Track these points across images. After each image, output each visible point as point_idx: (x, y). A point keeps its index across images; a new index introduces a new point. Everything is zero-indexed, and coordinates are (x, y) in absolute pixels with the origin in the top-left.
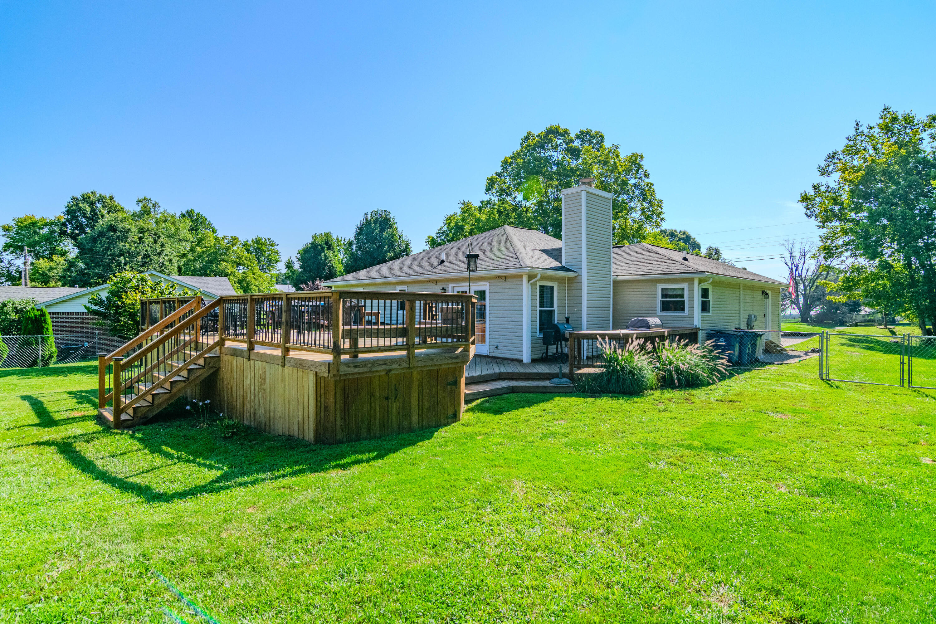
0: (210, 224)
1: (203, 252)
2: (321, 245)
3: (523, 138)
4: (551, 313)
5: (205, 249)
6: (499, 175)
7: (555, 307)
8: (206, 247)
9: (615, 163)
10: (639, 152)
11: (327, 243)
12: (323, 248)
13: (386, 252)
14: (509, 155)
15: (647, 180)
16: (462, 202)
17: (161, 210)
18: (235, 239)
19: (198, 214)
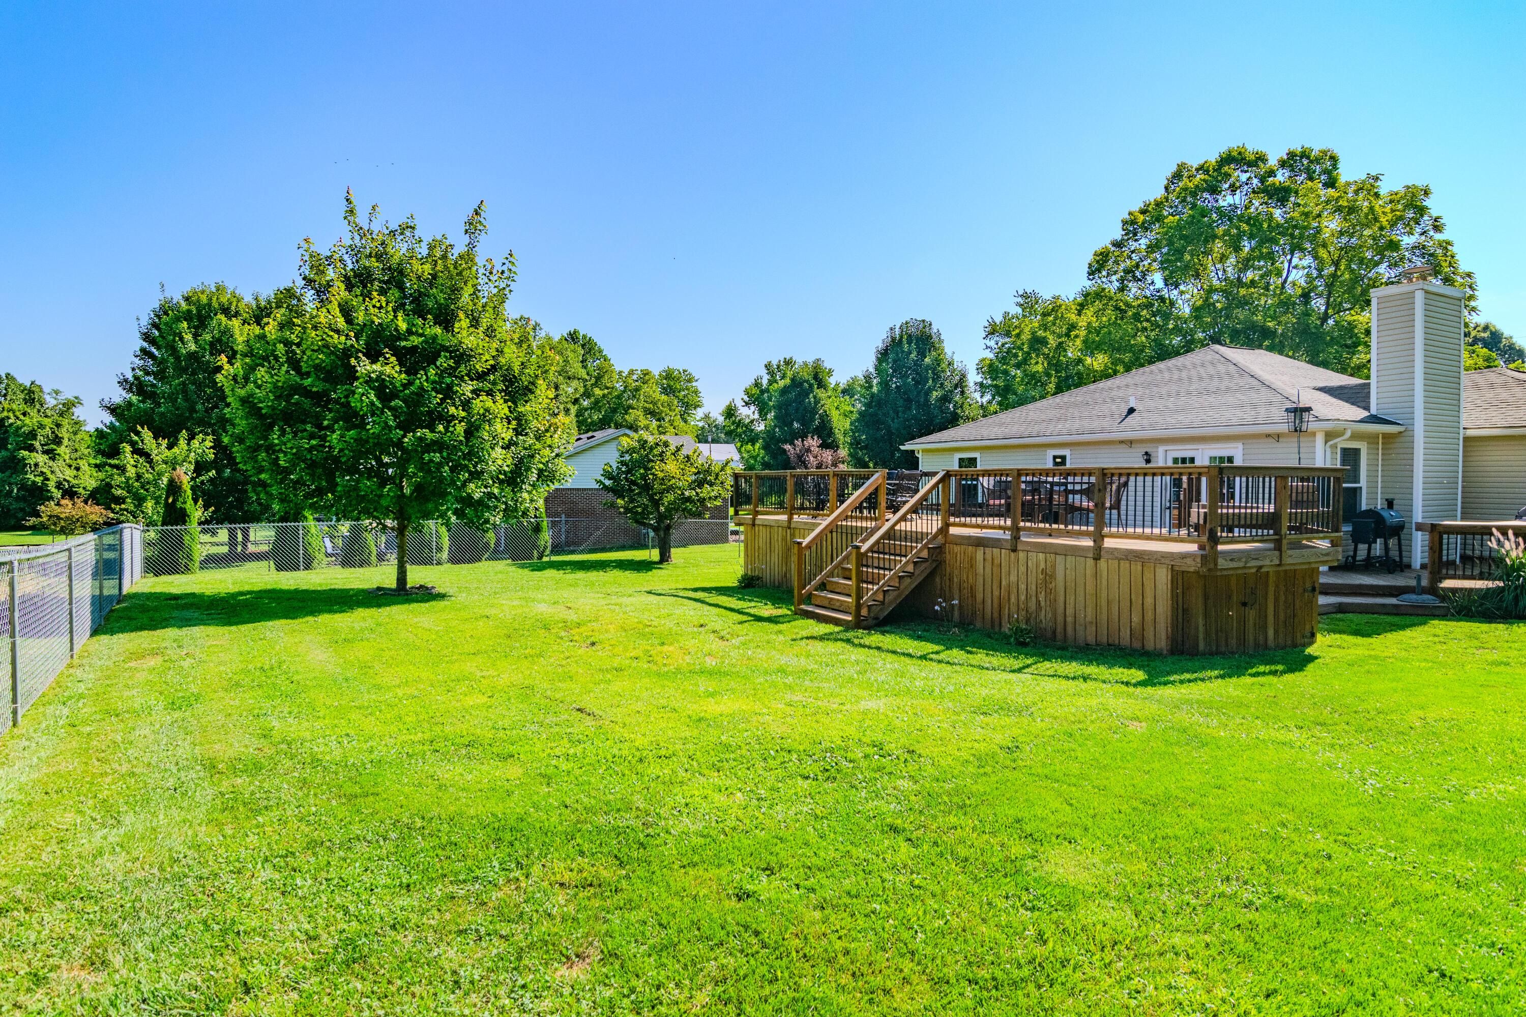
0: (600, 351)
1: (604, 396)
2: (807, 381)
3: (1169, 175)
4: (1356, 492)
5: (606, 391)
6: (1118, 244)
7: (1363, 483)
8: (607, 388)
9: (1372, 209)
10: (1420, 183)
11: (816, 377)
12: (811, 386)
13: (930, 391)
14: (1137, 206)
15: (1438, 236)
16: (1021, 293)
17: (543, 334)
18: (646, 373)
19: (584, 337)
